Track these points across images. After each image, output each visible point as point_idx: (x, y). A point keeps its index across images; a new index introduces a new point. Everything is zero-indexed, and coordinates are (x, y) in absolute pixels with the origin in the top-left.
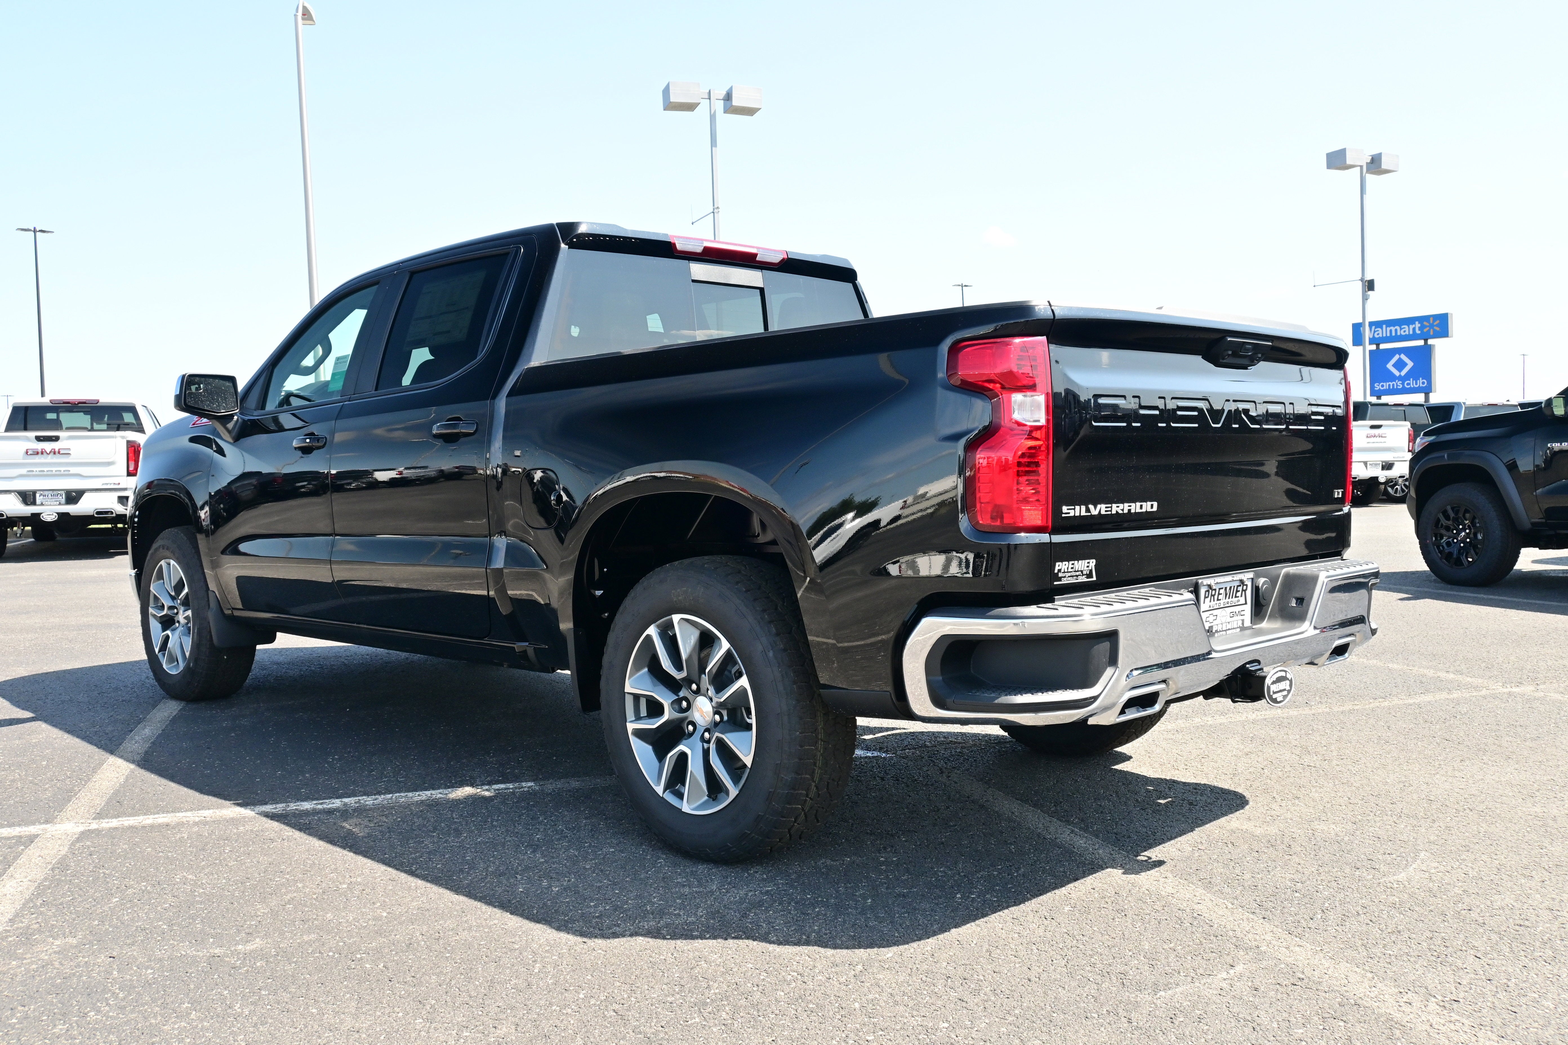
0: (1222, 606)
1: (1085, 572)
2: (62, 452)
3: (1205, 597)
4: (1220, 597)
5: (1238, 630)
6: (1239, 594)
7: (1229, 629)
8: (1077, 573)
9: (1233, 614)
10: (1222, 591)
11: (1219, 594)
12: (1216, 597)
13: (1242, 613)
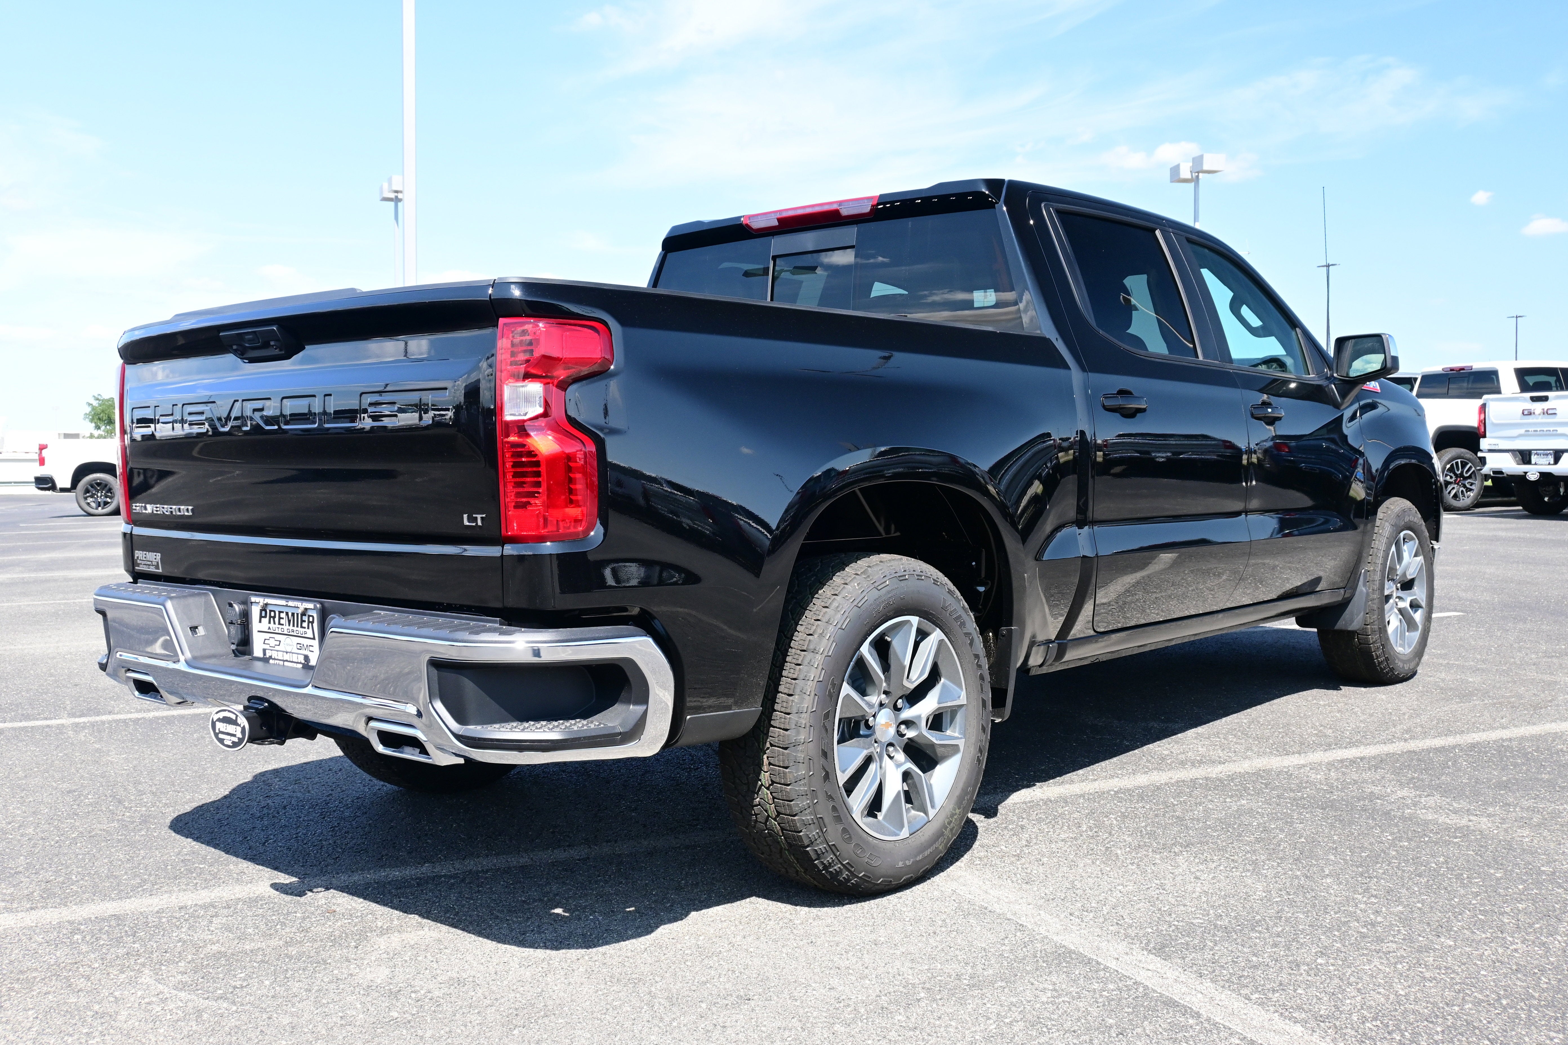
0: (286, 632)
1: (154, 563)
2: (1550, 412)
3: (261, 617)
4: (282, 621)
5: (300, 666)
6: (305, 625)
7: (287, 661)
8: (149, 563)
9: (300, 647)
10: (283, 615)
11: (280, 618)
12: (277, 619)
13: (311, 648)
